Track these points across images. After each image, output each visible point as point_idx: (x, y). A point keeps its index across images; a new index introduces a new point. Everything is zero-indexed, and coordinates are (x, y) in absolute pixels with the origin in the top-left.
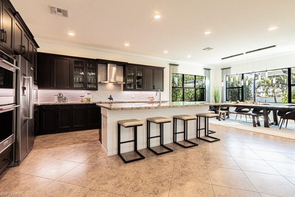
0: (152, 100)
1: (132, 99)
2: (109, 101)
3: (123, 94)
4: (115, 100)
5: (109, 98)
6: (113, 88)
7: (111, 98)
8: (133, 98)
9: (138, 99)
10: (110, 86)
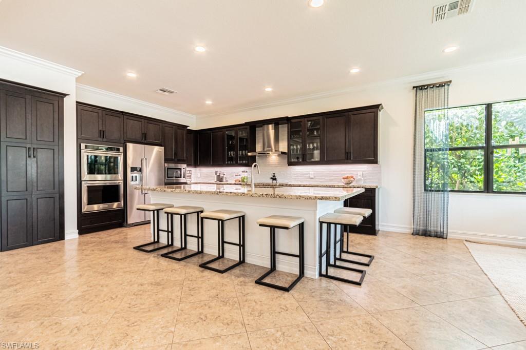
0: (349, 184)
1: (309, 180)
2: (270, 181)
3: (293, 171)
4: (280, 181)
5: (271, 178)
6: (278, 161)
7: (274, 179)
8: (312, 178)
9: (321, 180)
10: (273, 158)
